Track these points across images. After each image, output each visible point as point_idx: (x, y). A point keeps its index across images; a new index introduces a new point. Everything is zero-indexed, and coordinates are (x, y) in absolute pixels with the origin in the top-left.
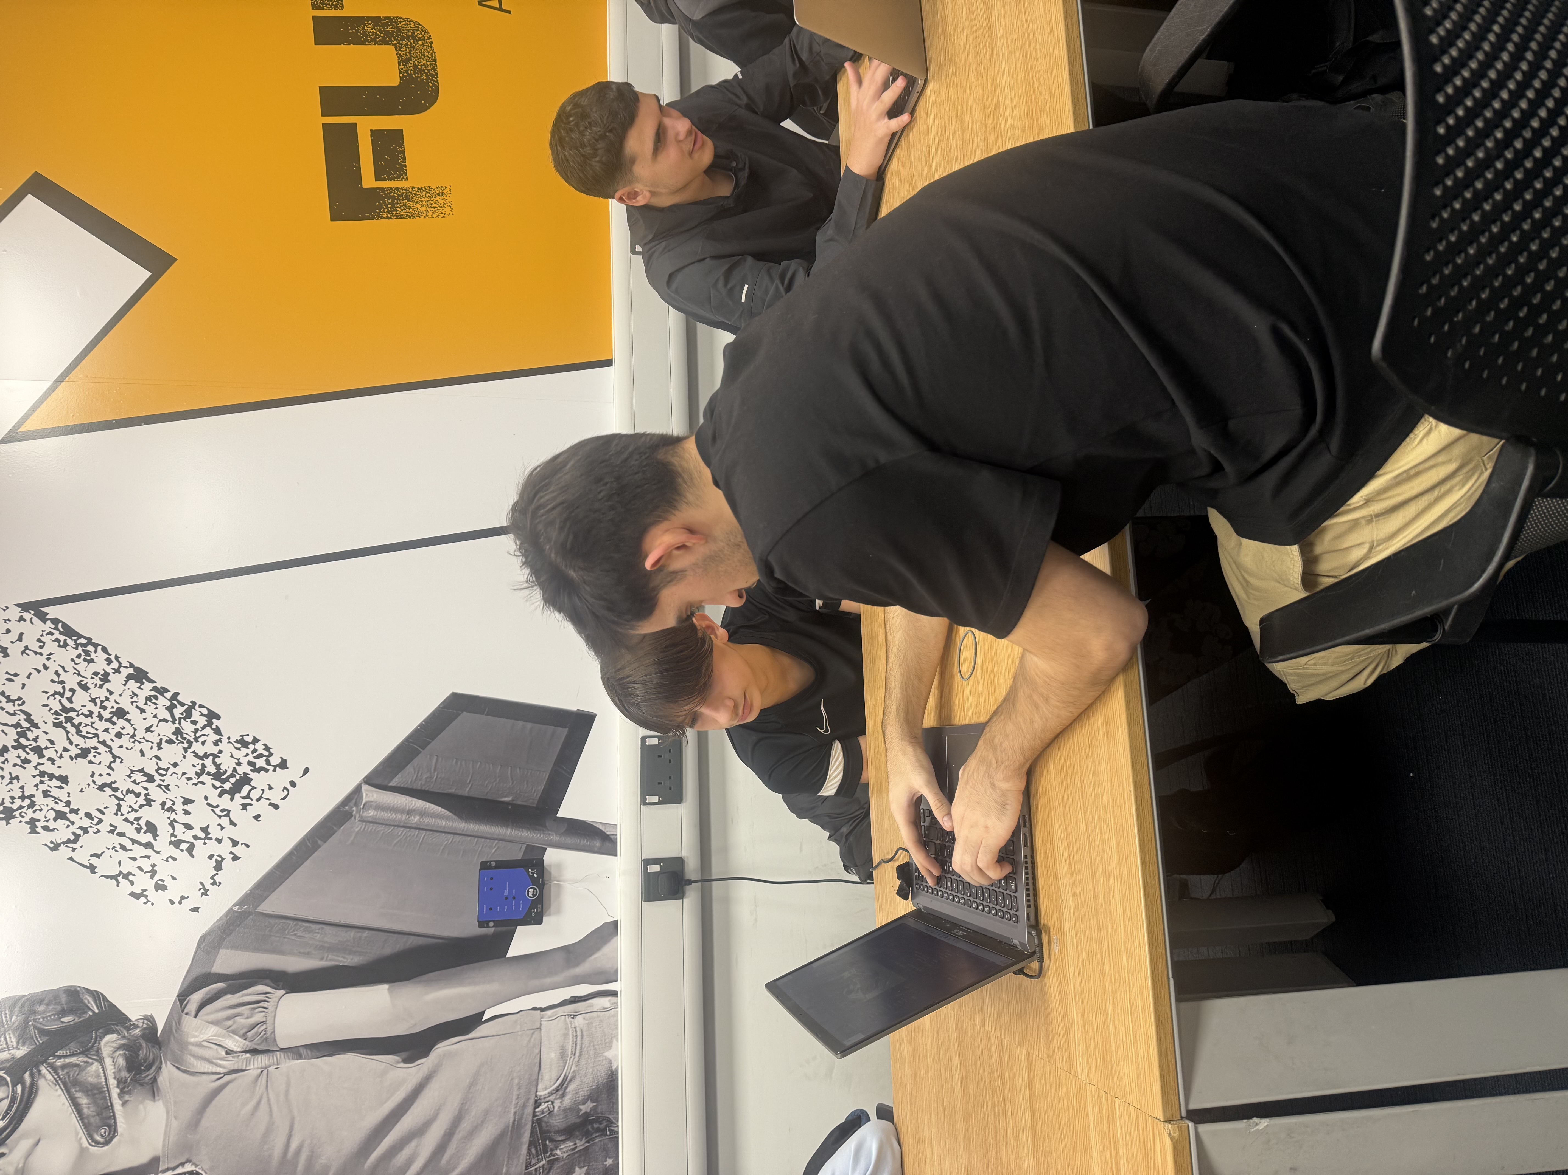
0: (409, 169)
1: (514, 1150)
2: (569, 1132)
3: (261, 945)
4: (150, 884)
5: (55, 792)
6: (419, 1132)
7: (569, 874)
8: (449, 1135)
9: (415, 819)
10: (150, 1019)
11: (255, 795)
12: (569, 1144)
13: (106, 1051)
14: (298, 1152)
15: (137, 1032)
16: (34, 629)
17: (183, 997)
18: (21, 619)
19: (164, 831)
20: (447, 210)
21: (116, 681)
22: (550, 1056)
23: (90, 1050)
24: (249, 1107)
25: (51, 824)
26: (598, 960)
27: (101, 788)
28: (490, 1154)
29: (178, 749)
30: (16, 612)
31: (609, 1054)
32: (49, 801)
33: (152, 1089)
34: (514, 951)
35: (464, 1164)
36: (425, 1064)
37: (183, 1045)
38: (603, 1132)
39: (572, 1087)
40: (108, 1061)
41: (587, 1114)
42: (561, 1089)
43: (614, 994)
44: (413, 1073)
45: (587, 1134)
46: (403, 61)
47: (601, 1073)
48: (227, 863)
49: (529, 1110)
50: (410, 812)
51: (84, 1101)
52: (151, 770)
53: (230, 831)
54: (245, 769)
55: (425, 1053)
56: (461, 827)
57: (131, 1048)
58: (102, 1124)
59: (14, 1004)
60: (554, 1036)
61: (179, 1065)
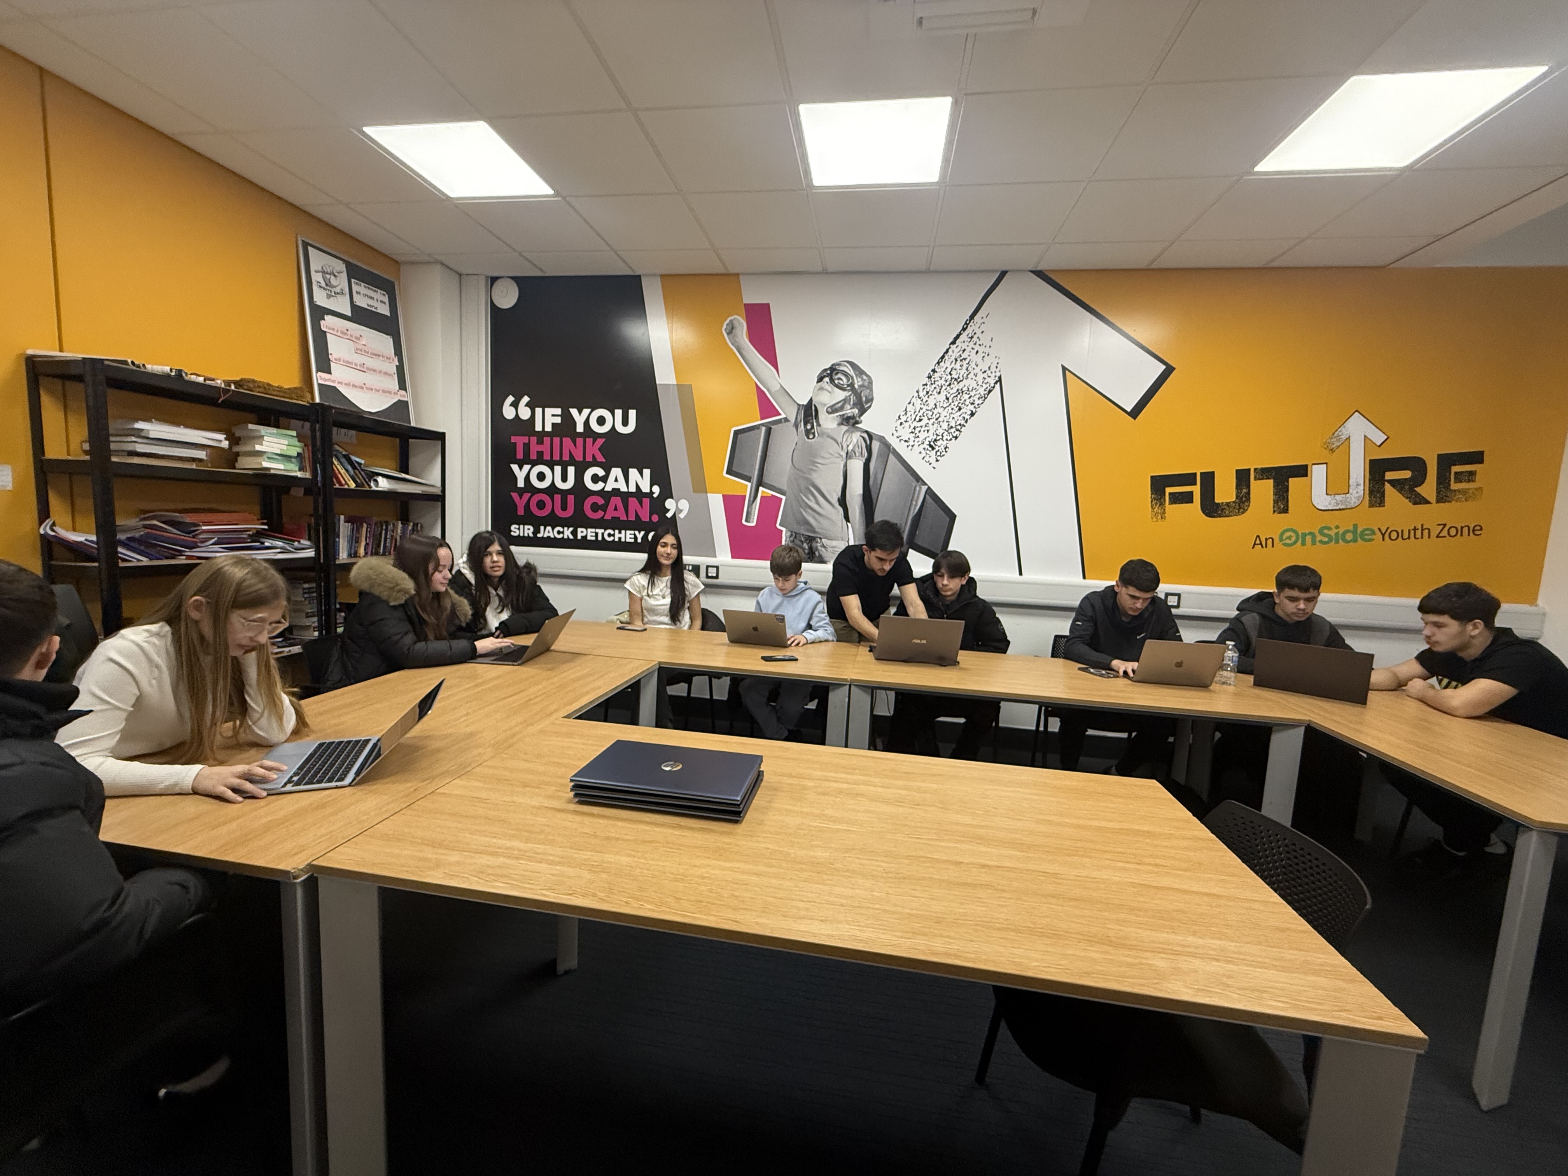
0: (1174, 506)
3: (880, 455)
4: (902, 421)
5: (935, 390)
8: (814, 511)
9: (914, 503)
10: (861, 422)
11: (928, 452)
12: (807, 547)
13: (853, 410)
14: (817, 467)
15: (858, 419)
16: (992, 381)
18: (995, 376)
19: (919, 424)
20: (1155, 519)
21: (971, 407)
22: (834, 543)
25: (925, 390)
27: (935, 405)
28: (807, 523)
29: (946, 427)
30: (998, 374)
32: (932, 389)
33: (841, 424)
35: (806, 515)
37: (852, 432)
38: (809, 558)
39: (823, 549)
40: (850, 411)
41: (815, 553)
44: (835, 500)
45: (808, 554)
46: (1228, 504)
47: (826, 559)
48: (907, 444)
49: (819, 536)
50: (917, 501)
51: (840, 405)
52: (939, 420)
53: (916, 444)
54: (937, 448)
55: (840, 505)
56: (910, 518)
57: (853, 417)
58: (833, 410)
59: (871, 383)
60: (837, 545)
61: (846, 431)
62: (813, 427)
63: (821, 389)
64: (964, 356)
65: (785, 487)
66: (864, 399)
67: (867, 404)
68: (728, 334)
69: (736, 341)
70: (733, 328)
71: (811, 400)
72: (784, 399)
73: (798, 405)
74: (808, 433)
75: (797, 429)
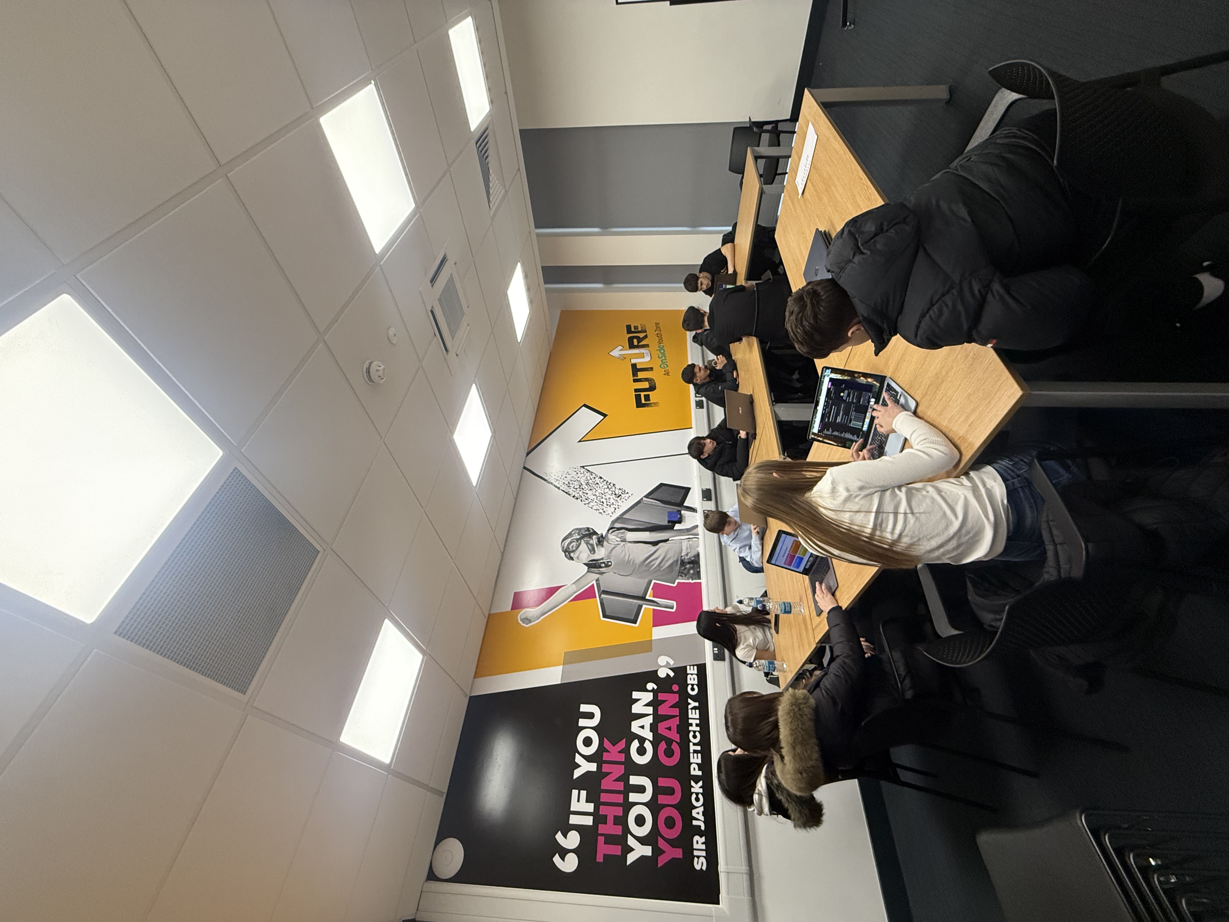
0: (651, 400)
1: (677, 565)
2: (689, 563)
4: (602, 512)
5: (586, 496)
6: (656, 559)
7: (686, 515)
8: (662, 561)
9: (655, 504)
10: (602, 534)
11: (622, 498)
12: (689, 565)
13: (594, 538)
14: (631, 560)
15: (599, 536)
16: (582, 470)
17: (608, 531)
18: (580, 469)
19: (605, 503)
20: (657, 406)
21: (597, 479)
22: (684, 548)
23: (591, 538)
24: (621, 551)
25: (585, 501)
26: (694, 531)
28: (671, 565)
29: (608, 490)
30: (580, 467)
31: (697, 549)
33: (602, 546)
34: (675, 528)
35: (665, 566)
36: (657, 547)
37: (608, 539)
38: (697, 564)
39: (689, 555)
40: (594, 540)
42: (687, 555)
43: (698, 538)
44: (654, 548)
45: (693, 564)
47: (696, 553)
49: (680, 558)
50: (654, 502)
51: (589, 546)
52: (603, 492)
53: (617, 504)
54: (620, 493)
55: (656, 545)
56: (663, 505)
57: (598, 539)
58: (593, 551)
59: (577, 529)
60: (685, 544)
61: (607, 542)
62: (604, 563)
63: (578, 558)
64: (567, 483)
65: (646, 581)
66: (587, 532)
67: (590, 531)
68: (530, 622)
69: (537, 617)
70: (527, 619)
71: (585, 564)
72: (583, 582)
73: (588, 572)
74: (607, 566)
75: (604, 573)
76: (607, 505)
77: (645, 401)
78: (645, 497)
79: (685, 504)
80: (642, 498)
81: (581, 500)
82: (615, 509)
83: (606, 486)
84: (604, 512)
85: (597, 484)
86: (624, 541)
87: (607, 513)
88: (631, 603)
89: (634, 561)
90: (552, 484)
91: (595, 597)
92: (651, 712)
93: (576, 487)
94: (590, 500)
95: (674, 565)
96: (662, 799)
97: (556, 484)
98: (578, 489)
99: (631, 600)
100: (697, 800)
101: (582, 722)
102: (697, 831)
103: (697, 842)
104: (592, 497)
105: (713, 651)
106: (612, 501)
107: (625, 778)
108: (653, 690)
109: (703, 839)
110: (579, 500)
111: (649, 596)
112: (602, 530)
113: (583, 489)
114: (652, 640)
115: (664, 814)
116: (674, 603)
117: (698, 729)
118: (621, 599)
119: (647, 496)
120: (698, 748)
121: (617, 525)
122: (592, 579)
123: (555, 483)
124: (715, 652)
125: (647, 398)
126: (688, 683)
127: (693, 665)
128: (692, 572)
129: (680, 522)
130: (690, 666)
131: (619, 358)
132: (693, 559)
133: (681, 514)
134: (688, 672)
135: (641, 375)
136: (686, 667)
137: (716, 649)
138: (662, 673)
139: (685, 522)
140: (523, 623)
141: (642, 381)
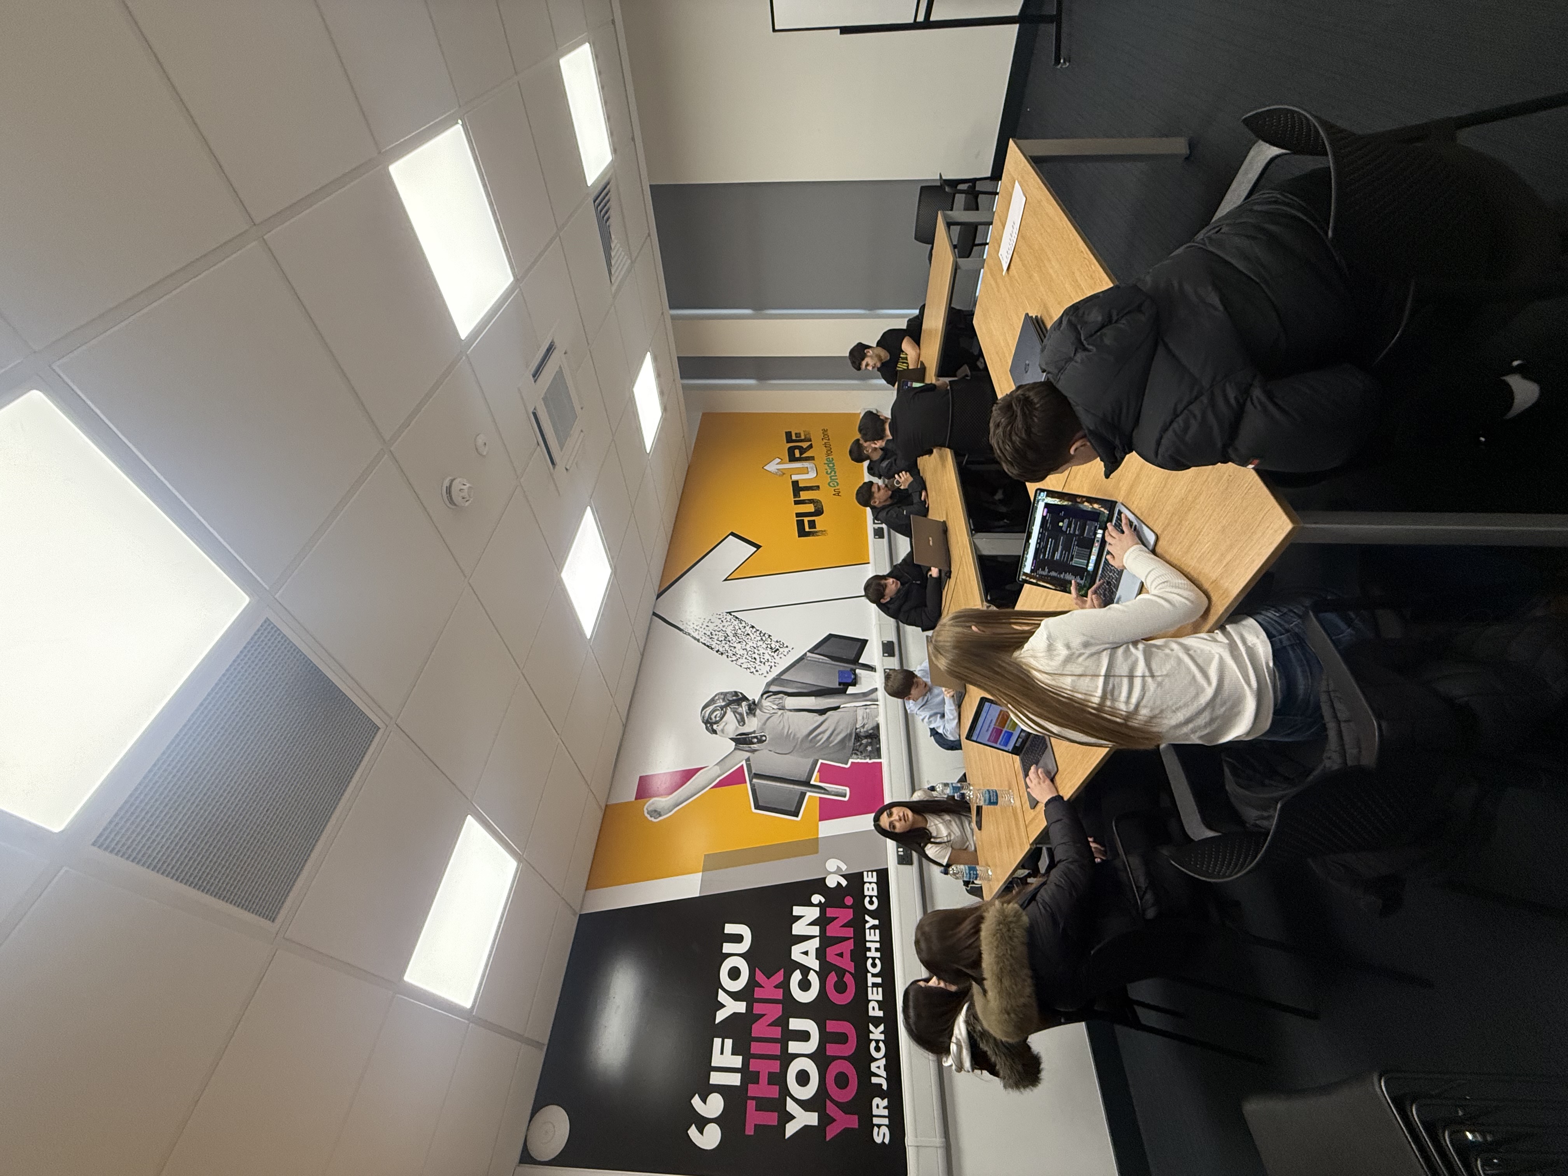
0: (817, 527)
1: (850, 740)
2: (866, 737)
4: (754, 671)
5: (733, 650)
6: (823, 732)
7: (862, 676)
8: (831, 734)
9: (822, 661)
10: (754, 700)
11: (780, 653)
12: (866, 740)
13: (743, 706)
14: (791, 733)
15: (751, 702)
16: (729, 617)
17: (762, 695)
19: (758, 660)
20: (825, 536)
21: (747, 628)
22: (860, 718)
23: (739, 705)
24: (778, 722)
25: (732, 656)
26: (873, 696)
27: (743, 650)
28: (843, 741)
29: (762, 642)
30: (725, 614)
31: (876, 719)
32: (732, 652)
33: (754, 715)
34: (848, 692)
35: (836, 742)
36: (824, 717)
37: (762, 706)
38: (876, 738)
39: (866, 726)
40: (744, 708)
41: (871, 734)
42: (863, 726)
43: (877, 705)
44: (821, 718)
45: (871, 738)
46: (815, 506)
47: (875, 724)
48: (773, 667)
49: (854, 730)
50: (820, 659)
51: (737, 716)
52: (755, 646)
53: (774, 660)
54: (777, 647)
55: (823, 714)
56: (833, 663)
57: (749, 706)
58: (742, 721)
59: (722, 693)
60: (860, 713)
61: (761, 710)
62: (756, 737)
63: (723, 731)
64: (709, 633)
65: (811, 761)
66: (734, 698)
67: (738, 696)
68: (660, 815)
69: (668, 809)
70: (655, 811)
71: (732, 739)
72: (729, 763)
73: (735, 749)
74: (760, 741)
75: (756, 750)
76: (761, 662)
77: (810, 528)
78: (809, 651)
79: (860, 661)
80: (806, 653)
81: (727, 656)
82: (771, 668)
83: (760, 638)
84: (757, 671)
85: (748, 634)
86: (782, 708)
87: (760, 672)
88: (790, 791)
89: (794, 735)
90: (689, 634)
91: (745, 782)
92: (818, 934)
93: (720, 639)
94: (738, 656)
95: (847, 739)
96: (832, 1049)
97: (695, 635)
98: (724, 642)
99: (792, 786)
100: (878, 1049)
101: (727, 948)
102: (877, 1091)
103: (878, 1107)
104: (741, 652)
105: (898, 852)
106: (767, 657)
107: (783, 1022)
108: (820, 905)
109: (886, 1101)
110: (724, 656)
111: (815, 781)
112: (754, 695)
113: (729, 641)
114: (818, 838)
115: (835, 1068)
116: (848, 789)
117: (878, 955)
118: (778, 784)
119: (811, 651)
120: (879, 980)
121: (774, 688)
122: (740, 759)
123: (693, 634)
124: (900, 853)
125: (812, 524)
126: (865, 894)
127: (872, 871)
128: (869, 748)
129: (854, 684)
130: (868, 871)
131: (776, 474)
132: (871, 731)
133: (855, 674)
134: (866, 880)
135: (804, 495)
136: (862, 873)
137: (901, 850)
138: (832, 882)
139: (861, 684)
140: (651, 817)
141: (806, 503)
